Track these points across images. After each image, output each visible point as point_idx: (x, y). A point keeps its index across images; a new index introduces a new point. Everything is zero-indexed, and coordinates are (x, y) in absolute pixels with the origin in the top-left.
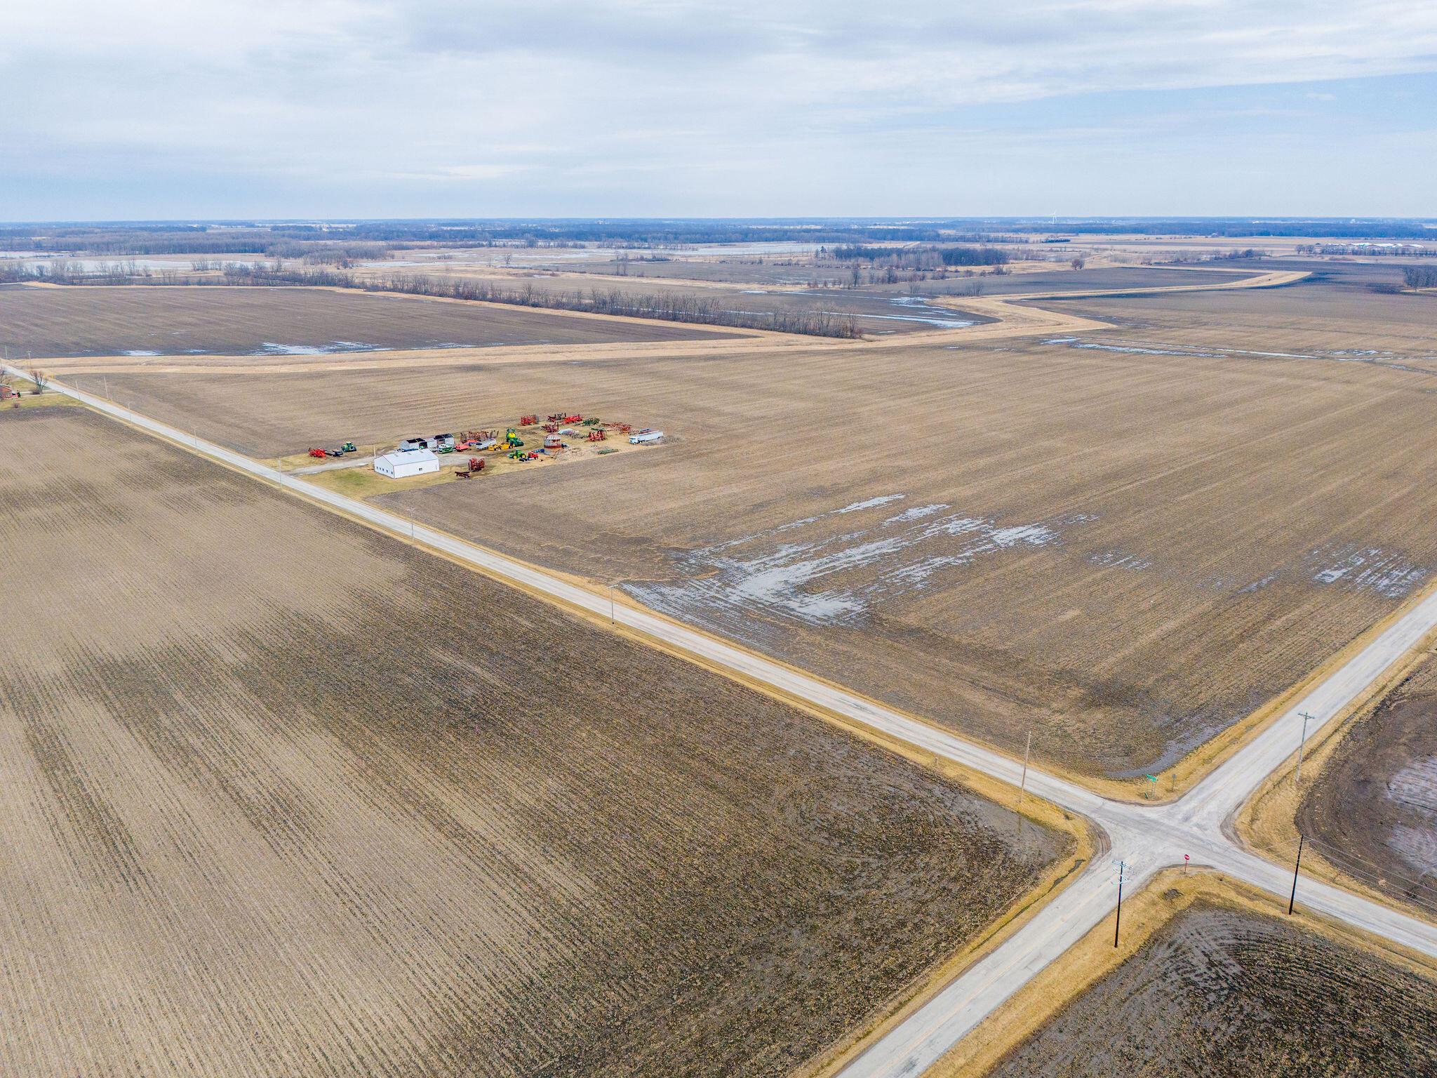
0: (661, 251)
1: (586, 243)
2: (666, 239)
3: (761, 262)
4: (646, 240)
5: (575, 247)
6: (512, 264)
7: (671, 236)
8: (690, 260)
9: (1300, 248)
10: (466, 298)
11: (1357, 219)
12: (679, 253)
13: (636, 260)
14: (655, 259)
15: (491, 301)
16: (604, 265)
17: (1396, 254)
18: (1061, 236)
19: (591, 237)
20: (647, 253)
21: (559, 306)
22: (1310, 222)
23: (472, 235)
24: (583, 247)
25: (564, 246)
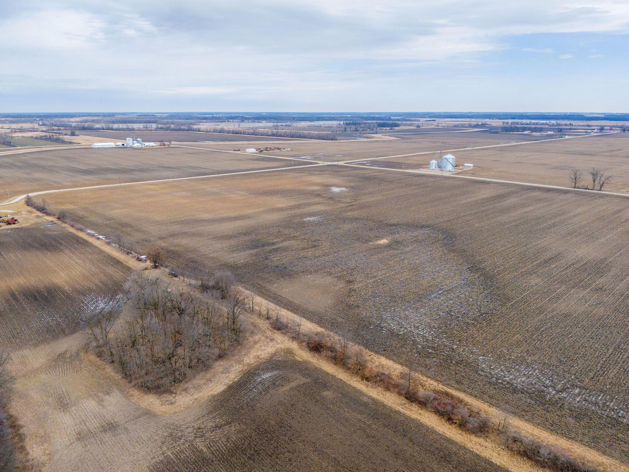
0: (288, 123)
1: (262, 121)
2: (290, 119)
3: (321, 126)
4: (283, 120)
5: (258, 122)
6: (240, 127)
7: (292, 119)
8: (298, 126)
9: (504, 123)
10: (236, 134)
11: (570, 113)
12: (294, 124)
13: (281, 126)
14: (286, 126)
15: (243, 134)
16: (270, 127)
17: (534, 124)
18: (433, 119)
19: (263, 119)
20: (284, 124)
21: (262, 135)
22: (552, 114)
23: (219, 118)
24: (261, 122)
25: (255, 122)
